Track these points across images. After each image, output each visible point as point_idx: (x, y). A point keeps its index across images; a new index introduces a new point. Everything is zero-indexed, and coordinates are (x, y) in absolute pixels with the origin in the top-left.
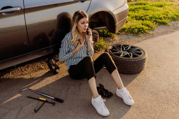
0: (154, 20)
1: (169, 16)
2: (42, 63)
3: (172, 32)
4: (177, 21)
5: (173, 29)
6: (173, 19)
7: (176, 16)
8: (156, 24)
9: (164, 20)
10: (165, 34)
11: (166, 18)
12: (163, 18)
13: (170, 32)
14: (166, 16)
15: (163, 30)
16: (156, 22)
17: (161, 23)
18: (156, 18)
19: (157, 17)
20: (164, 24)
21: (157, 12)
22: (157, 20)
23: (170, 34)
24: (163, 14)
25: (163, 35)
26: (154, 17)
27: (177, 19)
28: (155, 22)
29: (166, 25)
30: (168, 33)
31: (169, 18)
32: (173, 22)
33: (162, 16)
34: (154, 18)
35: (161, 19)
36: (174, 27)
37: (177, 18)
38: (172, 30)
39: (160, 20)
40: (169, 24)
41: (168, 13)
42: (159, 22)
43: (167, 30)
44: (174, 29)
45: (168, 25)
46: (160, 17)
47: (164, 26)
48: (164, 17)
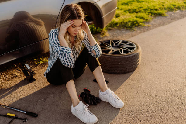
0: (149, 11)
1: (166, 6)
2: (18, 70)
3: (170, 22)
4: (174, 11)
5: (170, 19)
6: (170, 9)
7: (173, 5)
8: (151, 16)
9: (160, 11)
10: (161, 25)
11: (162, 8)
12: (158, 9)
13: (168, 23)
14: (162, 7)
15: (160, 21)
16: (152, 13)
17: (157, 14)
18: (151, 10)
19: (153, 8)
20: (160, 15)
21: (152, 4)
22: (152, 11)
23: (167, 25)
24: (159, 5)
25: (159, 26)
26: (149, 8)
27: (175, 9)
28: (150, 14)
29: (163, 16)
30: (165, 24)
31: (165, 9)
32: (170, 13)
33: (157, 7)
34: (149, 10)
35: (156, 10)
36: (171, 18)
37: (174, 7)
38: (169, 21)
39: (155, 12)
40: (166, 14)
41: (164, 3)
42: (155, 14)
43: (164, 21)
44: (172, 19)
45: (165, 16)
46: (156, 8)
47: (160, 17)
48: (160, 8)
